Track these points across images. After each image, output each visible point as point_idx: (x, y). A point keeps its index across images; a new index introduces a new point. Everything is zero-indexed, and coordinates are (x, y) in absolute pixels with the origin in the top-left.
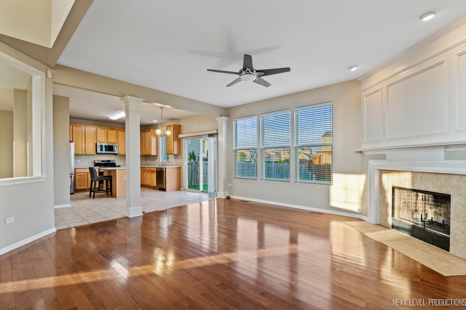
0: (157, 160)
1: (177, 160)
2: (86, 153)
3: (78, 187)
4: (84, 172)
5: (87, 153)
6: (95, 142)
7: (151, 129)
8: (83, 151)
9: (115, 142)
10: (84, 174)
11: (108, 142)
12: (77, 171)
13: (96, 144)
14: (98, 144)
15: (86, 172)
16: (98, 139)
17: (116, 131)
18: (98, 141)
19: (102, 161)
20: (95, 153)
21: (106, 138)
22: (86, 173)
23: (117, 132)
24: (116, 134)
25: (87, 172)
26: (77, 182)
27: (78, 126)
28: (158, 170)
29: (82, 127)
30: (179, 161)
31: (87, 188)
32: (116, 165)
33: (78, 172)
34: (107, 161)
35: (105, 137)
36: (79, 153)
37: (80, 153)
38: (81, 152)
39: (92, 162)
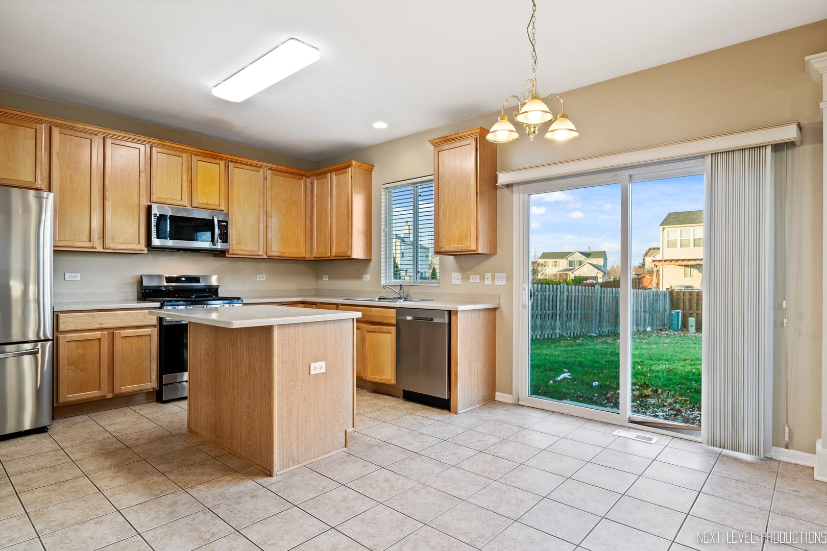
0: (367, 277)
1: (475, 279)
2: (107, 246)
3: (69, 396)
4: (98, 326)
5: (112, 245)
6: (145, 202)
7: (354, 163)
8: (96, 235)
9: (221, 208)
10: (97, 334)
11: (195, 204)
12: (66, 322)
13: (149, 209)
14: (155, 210)
15: (104, 326)
16: (154, 189)
17: (222, 163)
18: (154, 199)
19: (169, 280)
20: (142, 246)
21: (185, 189)
22: (106, 332)
23: (227, 167)
24: (223, 176)
25: (111, 326)
26: (65, 372)
27: (72, 128)
28: (409, 318)
29: (90, 137)
30: (488, 282)
31: (109, 396)
32: (221, 294)
33: (72, 327)
34: (190, 279)
35: (185, 184)
36: (77, 244)
37: (82, 243)
38: (86, 238)
39: (130, 281)
